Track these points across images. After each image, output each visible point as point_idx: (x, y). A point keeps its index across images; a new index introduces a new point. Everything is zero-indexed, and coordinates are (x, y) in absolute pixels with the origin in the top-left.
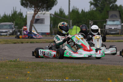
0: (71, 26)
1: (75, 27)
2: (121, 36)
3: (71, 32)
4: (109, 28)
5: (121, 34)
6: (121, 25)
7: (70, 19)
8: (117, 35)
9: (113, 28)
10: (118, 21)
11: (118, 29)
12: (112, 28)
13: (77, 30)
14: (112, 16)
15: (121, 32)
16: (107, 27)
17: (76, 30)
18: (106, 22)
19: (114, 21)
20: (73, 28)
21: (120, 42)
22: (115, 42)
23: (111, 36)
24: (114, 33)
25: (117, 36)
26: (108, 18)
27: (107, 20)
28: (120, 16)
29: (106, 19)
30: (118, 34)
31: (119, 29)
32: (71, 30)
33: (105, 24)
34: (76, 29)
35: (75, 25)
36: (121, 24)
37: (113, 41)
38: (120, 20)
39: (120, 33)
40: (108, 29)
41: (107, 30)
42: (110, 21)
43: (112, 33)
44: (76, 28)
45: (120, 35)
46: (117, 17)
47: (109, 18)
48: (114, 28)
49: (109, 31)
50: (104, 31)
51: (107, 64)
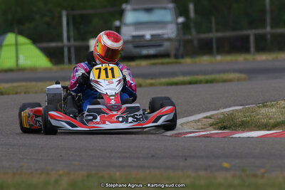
1: (10, 38)
2: (180, 63)
4: (134, 37)
5: (176, 57)
6: (178, 24)
9: (148, 37)
10: (165, 8)
11: (166, 36)
12: (143, 36)
13: (19, 47)
15: (177, 50)
16: (127, 33)
17: (14, 48)
18: (121, 14)
19: (149, 10)
20: (2, 41)
21: (176, 84)
22: (161, 84)
23: (144, 63)
24: (152, 51)
25: (162, 64)
26: (126, 2)
27: (124, 6)
29: (121, 5)
30: (166, 55)
31: (169, 40)
33: (117, 23)
34: (17, 45)
35: (12, 31)
36: (177, 18)
37: (152, 81)
38: (171, 5)
39: (173, 52)
40: (130, 38)
41: (128, 42)
42: (135, 10)
43: (145, 52)
44: (16, 40)
45: (173, 60)
48: (152, 36)
49: (136, 47)
51: (143, 167)
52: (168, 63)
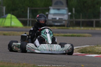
0: (4, 14)
2: (68, 29)
3: (5, 22)
4: (53, 18)
5: (67, 26)
6: (68, 15)
9: (58, 19)
10: (64, 9)
11: (64, 19)
13: (12, 19)
15: (68, 24)
16: (50, 17)
18: (48, 10)
19: (59, 9)
20: (6, 16)
21: (67, 36)
22: (61, 36)
23: (56, 28)
24: (58, 24)
25: (62, 29)
27: (50, 7)
28: (67, 3)
30: (64, 26)
31: (65, 20)
33: (47, 13)
36: (68, 13)
38: (66, 8)
39: (66, 25)
41: (50, 20)
42: (54, 9)
43: (56, 24)
44: (11, 17)
46: (62, 4)
49: (53, 22)
52: (64, 29)
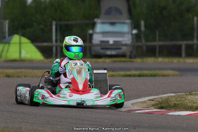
0: (7, 35)
1: (16, 38)
2: (133, 62)
3: (7, 51)
4: (102, 42)
5: (130, 57)
6: (132, 34)
7: (5, 19)
8: (123, 59)
9: (111, 42)
10: (124, 23)
11: (124, 43)
12: (108, 42)
13: (22, 45)
14: (109, 12)
15: (131, 52)
16: (97, 39)
17: (18, 45)
18: (93, 25)
19: (113, 24)
20: (10, 40)
21: (130, 76)
22: (119, 76)
23: (108, 60)
24: (113, 52)
25: (121, 61)
26: (98, 17)
27: (96, 20)
28: (130, 11)
29: (94, 19)
30: (124, 56)
31: (126, 45)
32: (7, 46)
33: (91, 32)
34: (20, 43)
35: (17, 33)
36: (132, 30)
37: (113, 73)
38: (128, 21)
39: (128, 54)
40: (99, 43)
41: (97, 45)
42: (103, 23)
43: (109, 52)
44: (20, 40)
45: (128, 59)
47: (102, 15)
48: (114, 42)
49: (102, 49)
50: (90, 48)
52: (125, 61)
